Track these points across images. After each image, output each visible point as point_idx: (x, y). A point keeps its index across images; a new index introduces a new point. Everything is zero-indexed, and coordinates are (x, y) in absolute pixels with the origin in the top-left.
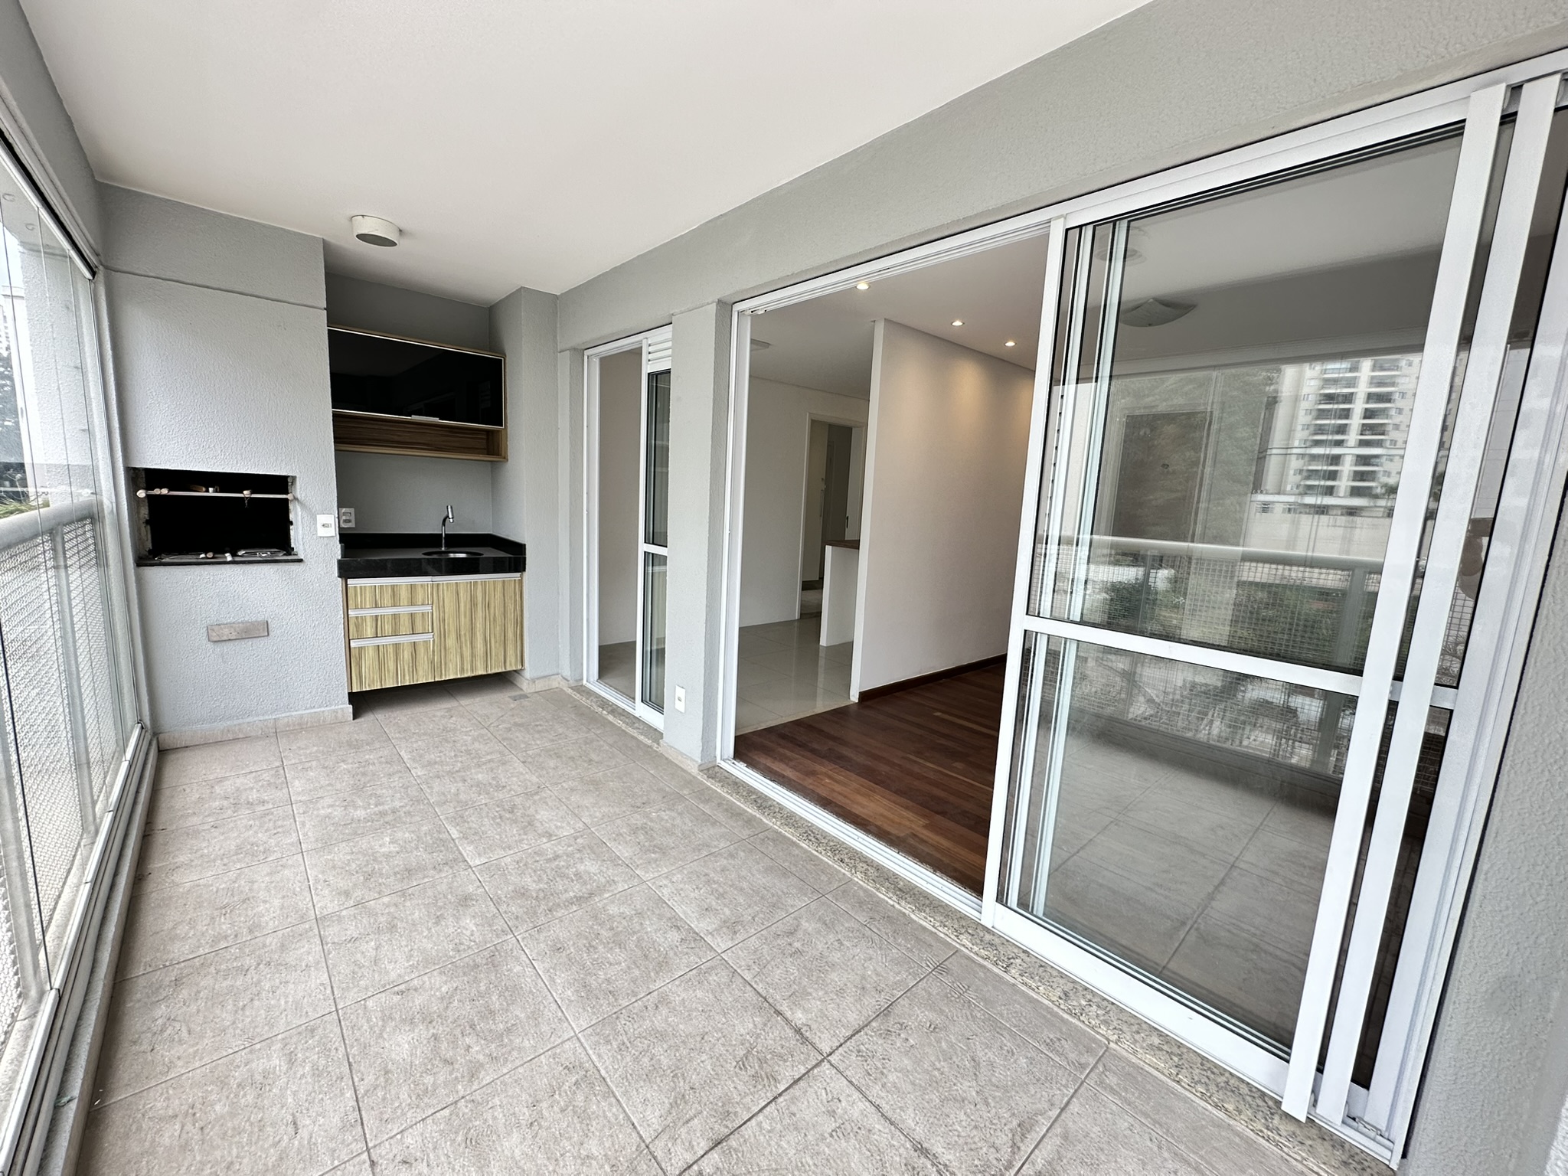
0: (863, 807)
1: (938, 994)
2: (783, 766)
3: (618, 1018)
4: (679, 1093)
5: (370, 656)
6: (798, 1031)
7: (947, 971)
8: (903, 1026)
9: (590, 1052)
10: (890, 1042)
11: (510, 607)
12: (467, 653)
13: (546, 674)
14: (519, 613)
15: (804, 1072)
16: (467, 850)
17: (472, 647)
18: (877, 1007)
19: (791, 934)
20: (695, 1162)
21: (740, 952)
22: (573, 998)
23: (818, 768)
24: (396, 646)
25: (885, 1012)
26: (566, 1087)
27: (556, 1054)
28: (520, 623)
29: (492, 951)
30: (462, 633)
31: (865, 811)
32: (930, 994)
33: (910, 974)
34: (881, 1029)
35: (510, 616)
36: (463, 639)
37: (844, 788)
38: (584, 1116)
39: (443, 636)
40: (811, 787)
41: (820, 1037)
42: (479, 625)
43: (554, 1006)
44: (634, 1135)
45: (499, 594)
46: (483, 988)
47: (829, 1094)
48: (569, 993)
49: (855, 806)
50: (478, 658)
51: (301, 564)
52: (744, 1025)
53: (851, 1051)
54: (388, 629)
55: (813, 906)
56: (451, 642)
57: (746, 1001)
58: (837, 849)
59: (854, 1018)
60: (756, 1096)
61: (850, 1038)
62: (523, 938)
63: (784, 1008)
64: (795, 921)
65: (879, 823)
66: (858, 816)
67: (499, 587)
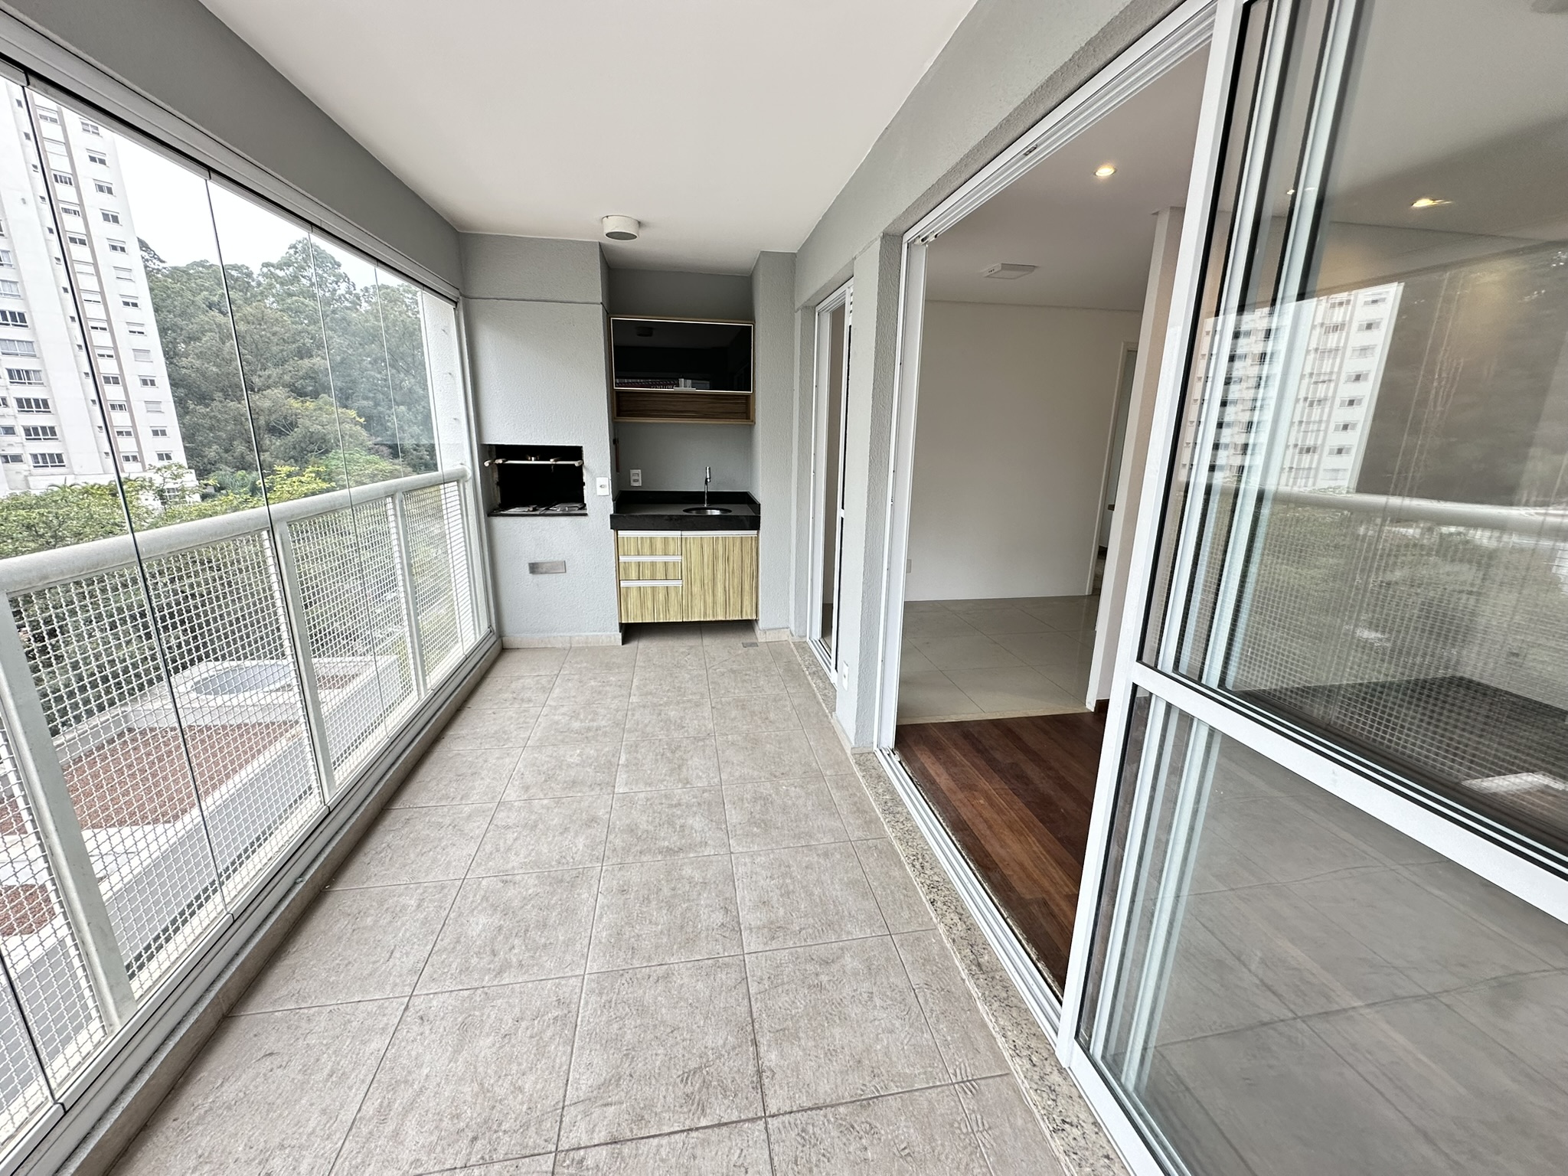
0: (1004, 845)
1: (942, 1115)
2: (941, 770)
3: (622, 975)
4: (619, 1073)
5: (634, 594)
6: (759, 1073)
7: (976, 1093)
8: (872, 1130)
9: (583, 995)
10: (844, 1140)
11: (747, 561)
12: (709, 600)
13: (777, 626)
14: (754, 567)
15: (734, 1119)
16: (622, 777)
17: (714, 595)
18: (859, 1092)
19: (826, 963)
20: (586, 1147)
21: (763, 962)
22: (603, 941)
23: (984, 784)
24: (653, 588)
25: (864, 1103)
26: (546, 1018)
27: (560, 983)
28: (755, 576)
29: (579, 873)
30: (706, 582)
31: (1002, 852)
32: (932, 1110)
33: (925, 1073)
34: (845, 1120)
35: (747, 570)
36: (706, 587)
37: (996, 816)
38: (541, 1052)
39: (690, 583)
40: (957, 804)
41: (775, 1091)
42: (720, 576)
43: (587, 941)
44: (561, 1092)
45: (737, 550)
46: (553, 902)
47: (742, 1159)
48: (604, 934)
49: (993, 841)
50: (719, 605)
51: (587, 518)
52: (716, 1038)
53: (796, 1125)
54: (648, 573)
55: (870, 942)
56: (696, 589)
57: (734, 1014)
58: (938, 886)
59: (825, 1090)
60: (676, 1117)
61: (805, 1110)
62: (607, 870)
63: (763, 1041)
64: (840, 952)
65: (1007, 872)
66: (987, 855)
67: (738, 543)
